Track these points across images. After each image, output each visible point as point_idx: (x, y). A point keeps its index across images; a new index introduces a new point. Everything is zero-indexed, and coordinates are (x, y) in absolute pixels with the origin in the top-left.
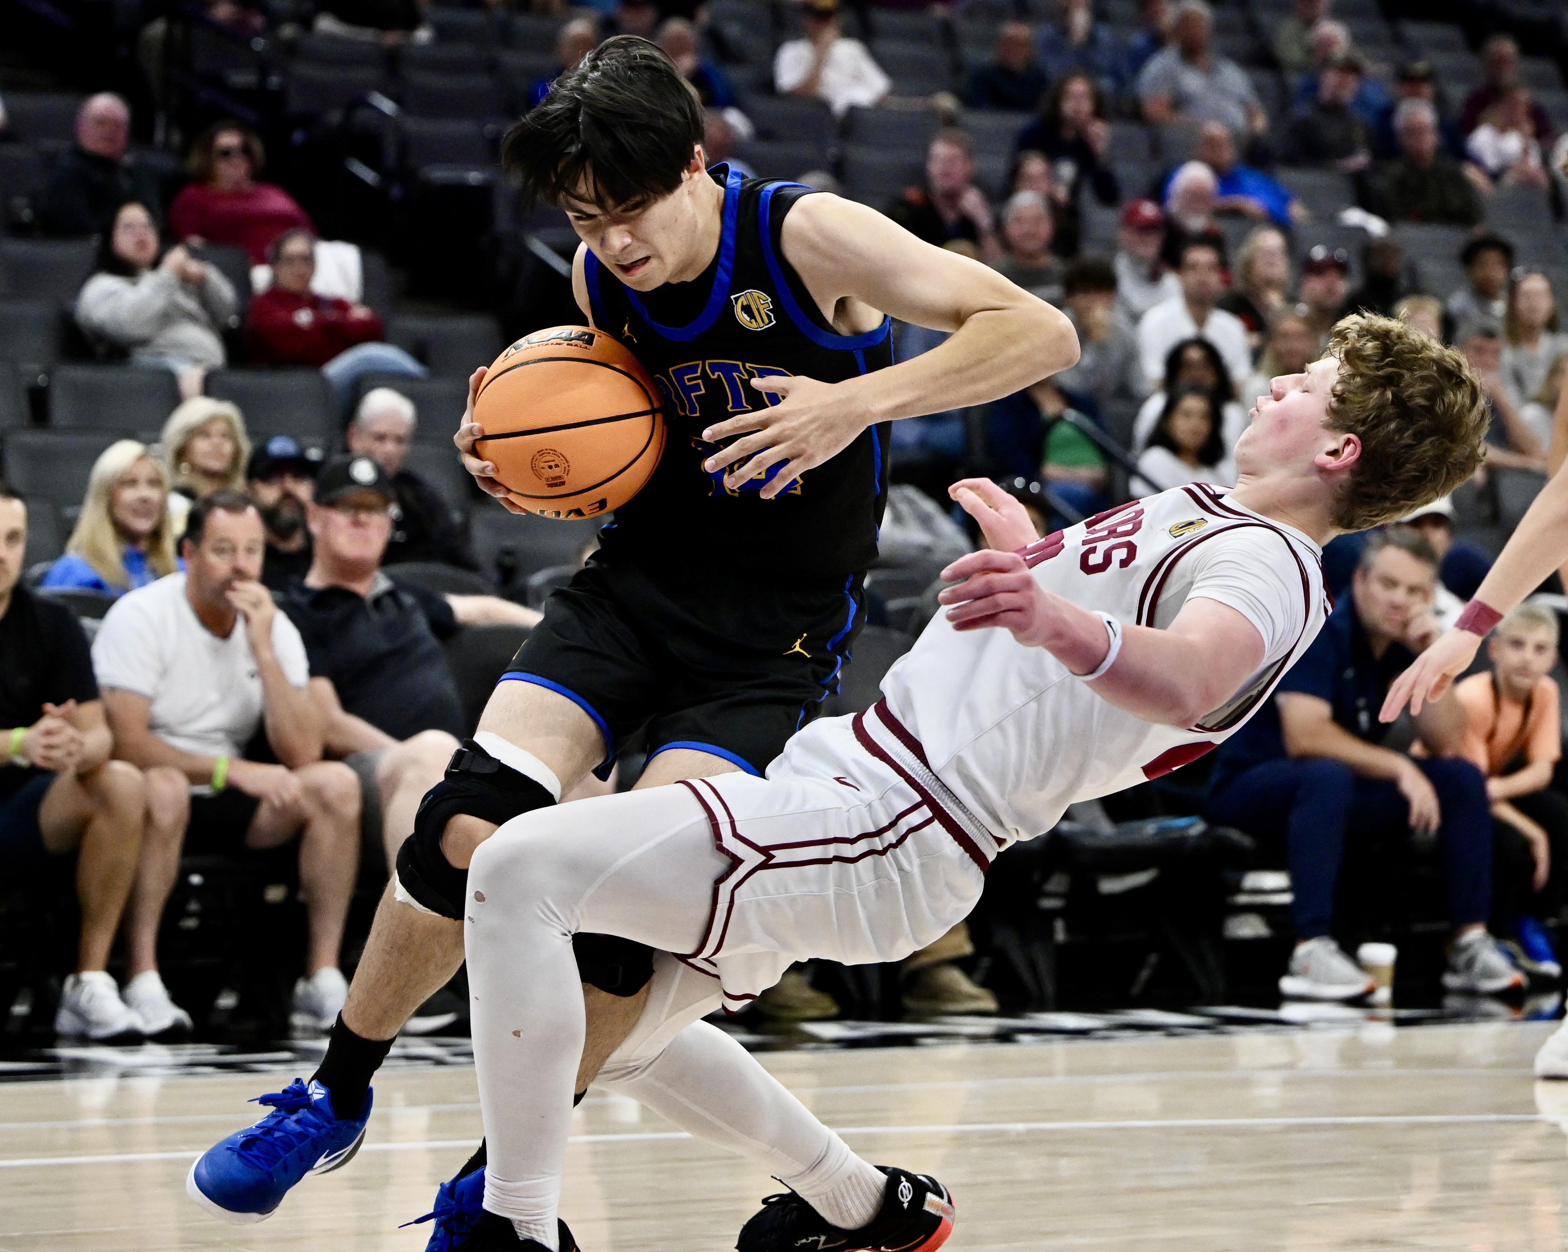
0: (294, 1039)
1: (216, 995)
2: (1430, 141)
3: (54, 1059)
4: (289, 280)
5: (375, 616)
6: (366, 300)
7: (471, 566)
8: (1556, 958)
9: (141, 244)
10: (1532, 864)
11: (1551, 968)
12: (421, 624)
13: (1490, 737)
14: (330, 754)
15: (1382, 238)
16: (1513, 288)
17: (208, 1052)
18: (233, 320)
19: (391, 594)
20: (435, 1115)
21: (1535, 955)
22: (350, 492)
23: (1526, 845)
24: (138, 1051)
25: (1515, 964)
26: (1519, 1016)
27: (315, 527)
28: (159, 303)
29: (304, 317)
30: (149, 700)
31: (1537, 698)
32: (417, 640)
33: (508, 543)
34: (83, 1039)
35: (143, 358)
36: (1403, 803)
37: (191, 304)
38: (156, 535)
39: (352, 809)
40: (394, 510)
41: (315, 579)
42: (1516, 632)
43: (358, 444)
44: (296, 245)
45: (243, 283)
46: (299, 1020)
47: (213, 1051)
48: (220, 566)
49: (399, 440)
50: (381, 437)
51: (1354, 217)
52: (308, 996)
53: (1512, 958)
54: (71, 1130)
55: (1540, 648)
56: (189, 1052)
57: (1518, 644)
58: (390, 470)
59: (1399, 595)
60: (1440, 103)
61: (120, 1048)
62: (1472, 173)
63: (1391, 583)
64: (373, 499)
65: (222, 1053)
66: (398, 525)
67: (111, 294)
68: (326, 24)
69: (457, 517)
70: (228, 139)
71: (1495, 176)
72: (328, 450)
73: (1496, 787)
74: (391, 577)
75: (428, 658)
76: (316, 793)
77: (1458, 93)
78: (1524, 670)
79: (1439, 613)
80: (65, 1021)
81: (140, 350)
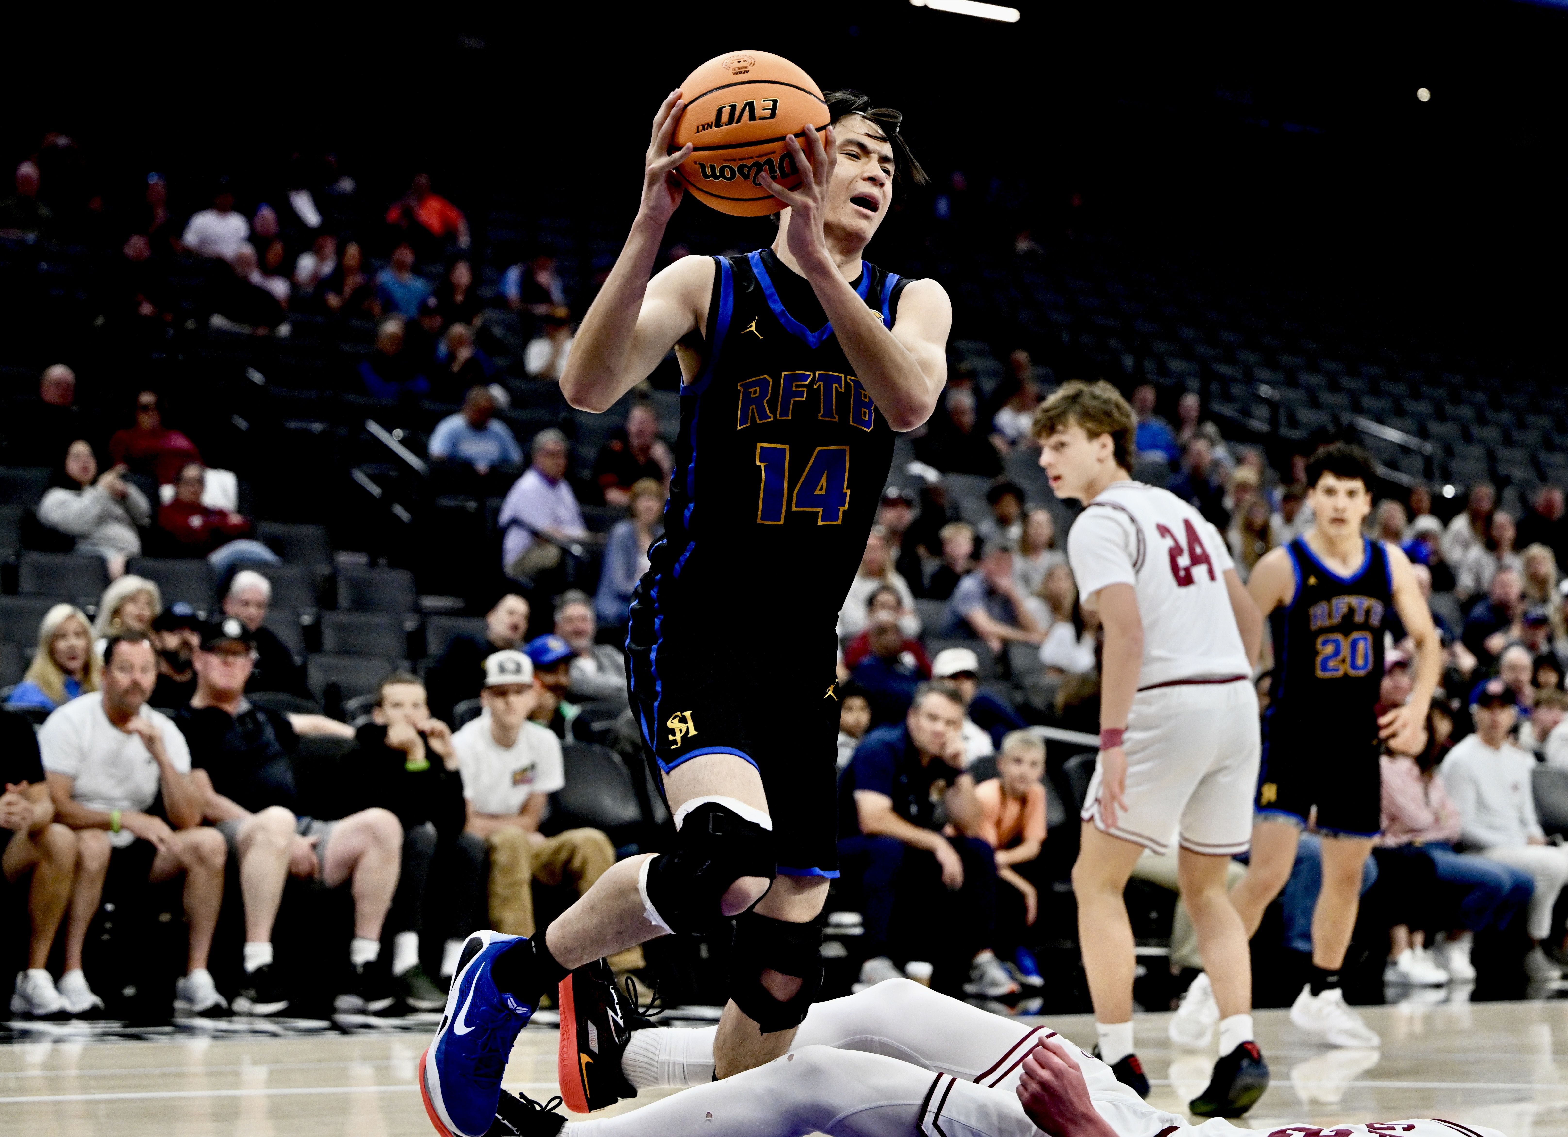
0: (176, 1017)
1: (124, 987)
2: (968, 419)
3: (10, 1030)
4: (186, 494)
5: (239, 728)
6: (240, 510)
7: (307, 694)
8: (1040, 973)
9: (85, 469)
10: (1024, 909)
11: (1036, 980)
12: (269, 733)
13: (998, 824)
14: (208, 822)
15: (934, 484)
16: (1025, 518)
17: (115, 1026)
18: (147, 521)
19: (250, 714)
20: (271, 1072)
21: (1026, 972)
22: (224, 643)
23: (1021, 896)
24: (65, 1024)
25: (1013, 978)
26: (1013, 1012)
27: (198, 665)
28: (95, 511)
29: (196, 521)
30: (74, 778)
31: (1031, 798)
32: (268, 744)
33: (334, 678)
34: (29, 1016)
35: (84, 547)
36: (937, 867)
37: (119, 511)
38: (87, 668)
39: (219, 860)
40: (254, 655)
41: (197, 702)
42: (1018, 753)
43: (231, 607)
44: (191, 472)
45: (154, 497)
46: (179, 1005)
47: (118, 1025)
48: (123, 679)
49: (259, 605)
50: (246, 604)
51: (917, 468)
52: (186, 989)
53: (1010, 973)
54: (17, 1078)
55: (1034, 764)
56: (101, 1026)
57: (1018, 761)
58: (252, 627)
59: (939, 726)
60: (977, 392)
61: (52, 1022)
62: (998, 442)
63: (934, 717)
64: (239, 647)
65: (125, 1026)
66: (256, 665)
67: (62, 503)
68: (218, 321)
69: (298, 660)
70: (147, 398)
71: (1013, 443)
72: (210, 613)
73: (1002, 857)
74: (251, 702)
75: (276, 757)
76: (196, 850)
77: (988, 385)
78: (1023, 779)
79: (966, 738)
80: (17, 1004)
81: (81, 541)
